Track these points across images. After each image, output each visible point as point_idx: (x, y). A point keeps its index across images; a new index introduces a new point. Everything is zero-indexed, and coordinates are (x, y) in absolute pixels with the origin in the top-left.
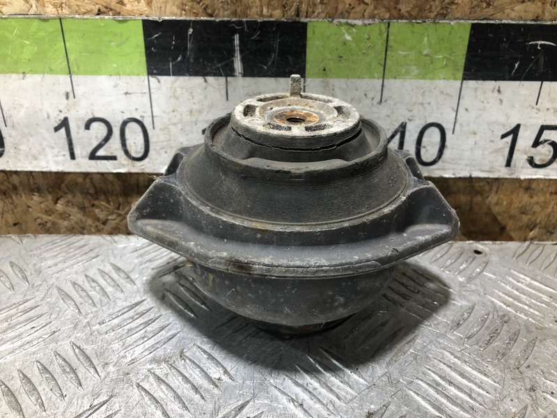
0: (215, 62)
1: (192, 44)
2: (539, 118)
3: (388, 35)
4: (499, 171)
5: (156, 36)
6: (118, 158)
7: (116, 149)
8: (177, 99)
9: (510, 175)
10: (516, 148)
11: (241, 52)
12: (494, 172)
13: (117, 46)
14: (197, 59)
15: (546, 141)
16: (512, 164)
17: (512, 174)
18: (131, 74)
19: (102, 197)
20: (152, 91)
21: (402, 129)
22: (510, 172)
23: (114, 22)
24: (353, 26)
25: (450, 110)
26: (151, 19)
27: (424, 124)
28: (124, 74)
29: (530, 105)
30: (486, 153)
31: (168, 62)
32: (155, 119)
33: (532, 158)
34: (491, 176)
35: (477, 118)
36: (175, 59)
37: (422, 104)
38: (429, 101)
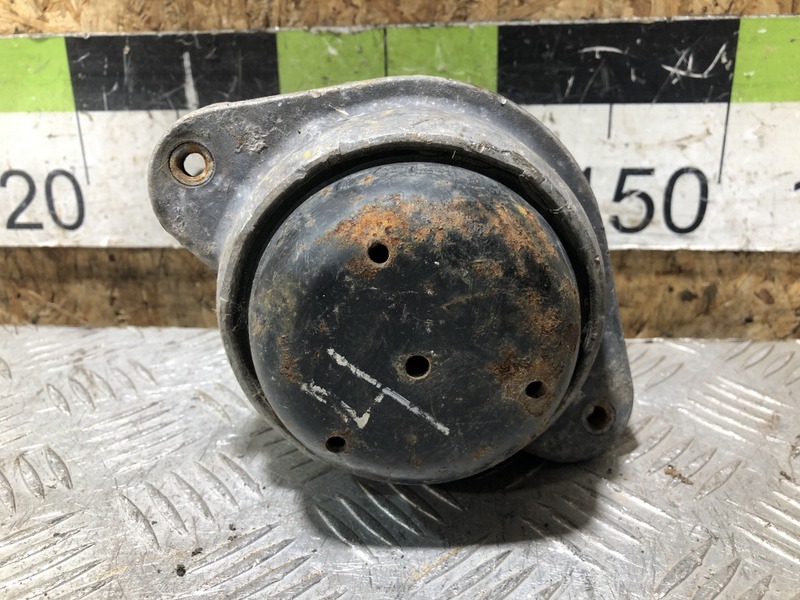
0: (161, 91)
1: (131, 66)
2: (616, 158)
3: (386, 47)
5: (83, 57)
6: (45, 225)
7: (42, 214)
8: (116, 141)
11: (194, 75)
13: (36, 72)
14: (137, 87)
15: (632, 192)
18: (55, 109)
19: (30, 284)
20: (83, 132)
23: (30, 41)
24: (338, 35)
26: (75, 35)
28: (46, 109)
29: (600, 140)
31: (101, 92)
32: (89, 171)
33: (617, 218)
36: (109, 88)
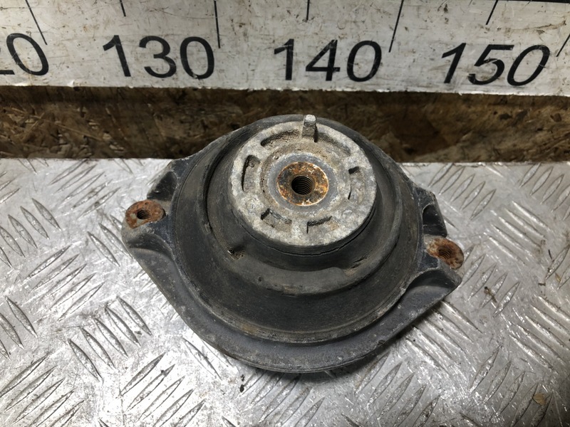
2: (487, 38)
4: (438, 86)
6: (15, 71)
7: (10, 64)
8: (64, 13)
9: (448, 90)
10: (459, 66)
12: (432, 87)
15: (491, 60)
16: (452, 80)
17: (451, 89)
21: (332, 47)
22: (448, 88)
25: (386, 29)
27: (357, 42)
29: (479, 25)
30: (425, 70)
32: (44, 35)
33: (474, 75)
34: (428, 91)
35: (418, 37)
37: (355, 22)
38: (363, 19)
